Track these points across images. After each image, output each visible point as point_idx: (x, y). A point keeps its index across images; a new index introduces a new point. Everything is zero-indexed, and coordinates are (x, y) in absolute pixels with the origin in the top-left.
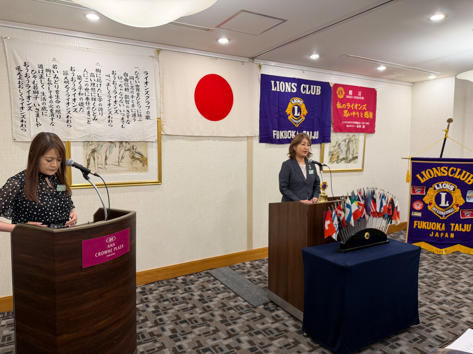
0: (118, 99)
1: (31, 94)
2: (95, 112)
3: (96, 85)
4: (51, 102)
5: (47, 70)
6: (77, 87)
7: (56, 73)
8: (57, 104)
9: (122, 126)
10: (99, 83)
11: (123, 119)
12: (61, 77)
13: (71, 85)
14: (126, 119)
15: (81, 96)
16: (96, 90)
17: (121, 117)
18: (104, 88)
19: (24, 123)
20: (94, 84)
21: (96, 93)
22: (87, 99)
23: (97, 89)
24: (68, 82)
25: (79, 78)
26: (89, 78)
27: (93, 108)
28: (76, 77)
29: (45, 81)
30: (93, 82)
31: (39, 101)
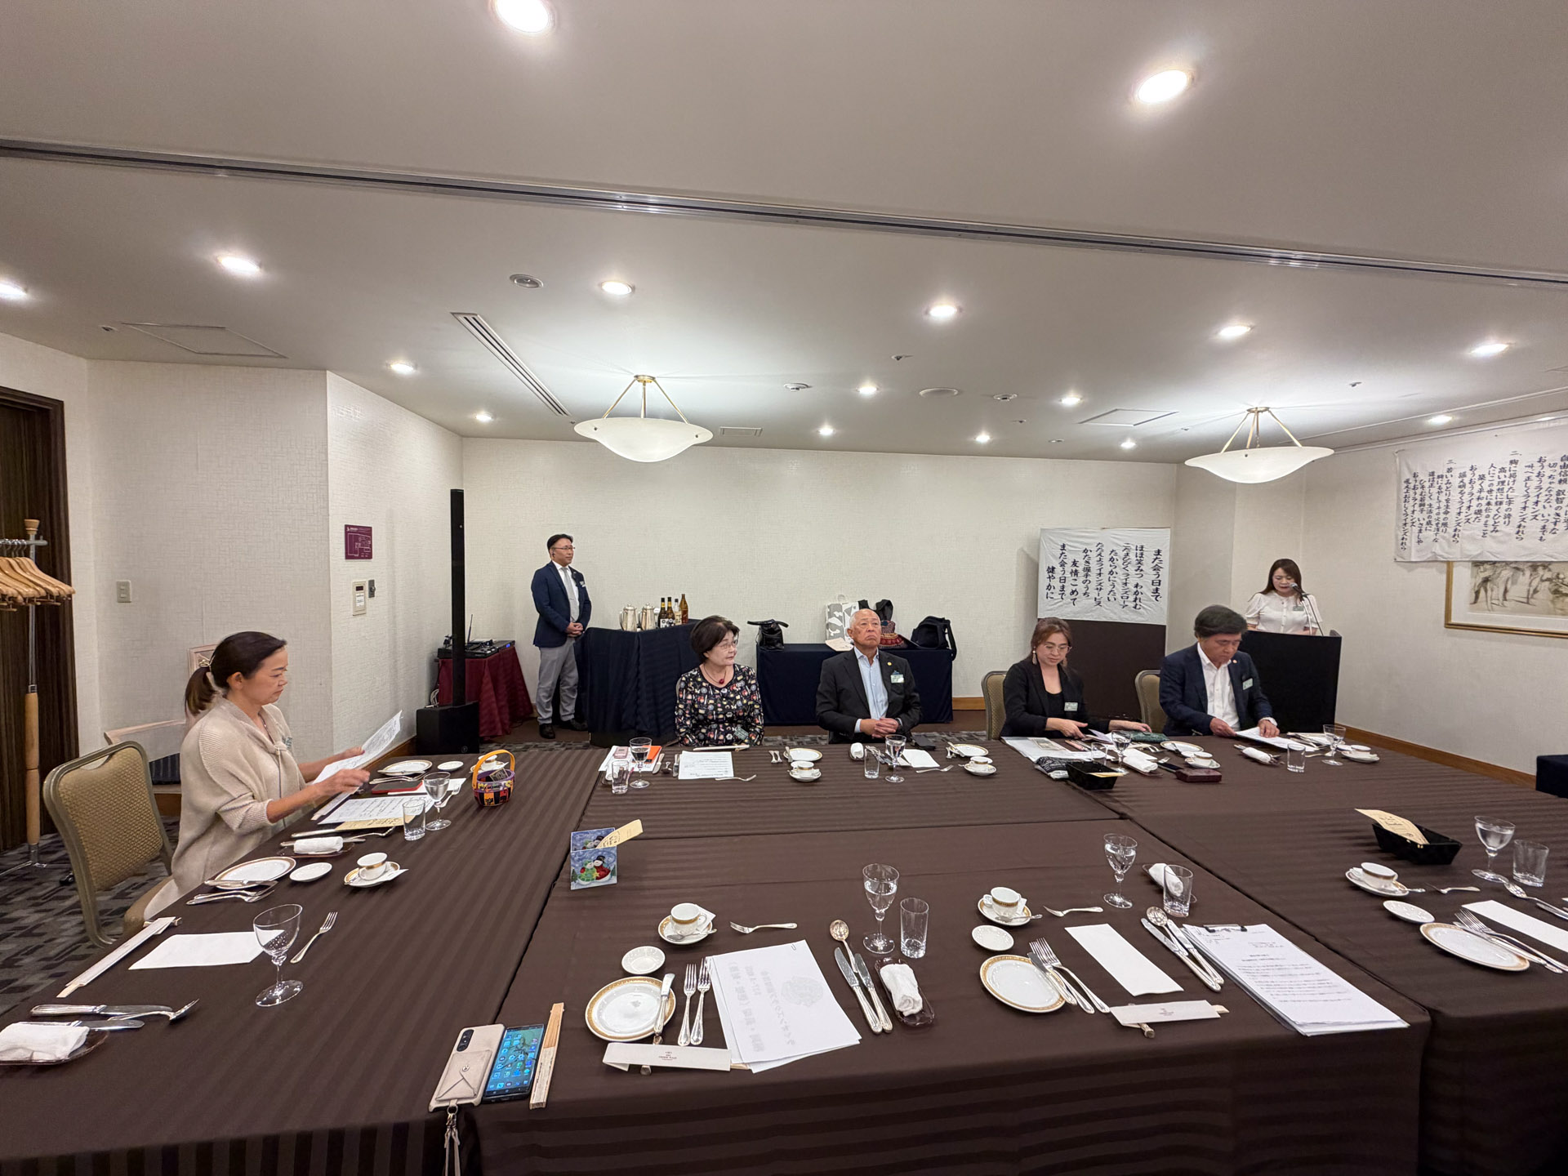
0: (1542, 498)
1: (1417, 508)
2: (1497, 521)
3: (1506, 483)
4: (1438, 514)
5: (1439, 477)
6: (1475, 491)
7: (1450, 478)
8: (1445, 516)
9: (1541, 537)
10: (1512, 479)
11: (1544, 527)
12: (1456, 481)
13: (1467, 490)
14: (1550, 526)
15: (1480, 501)
16: (1505, 490)
17: (1543, 523)
18: (1519, 486)
19: (1404, 541)
20: (1503, 482)
21: (1505, 494)
22: (1489, 504)
23: (1506, 488)
24: (1464, 486)
25: (1482, 478)
26: (1497, 474)
27: (1495, 515)
28: (1477, 477)
29: (1434, 490)
30: (1503, 479)
31: (1425, 514)
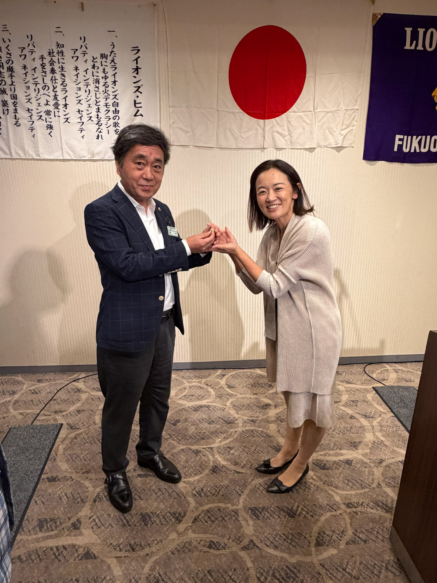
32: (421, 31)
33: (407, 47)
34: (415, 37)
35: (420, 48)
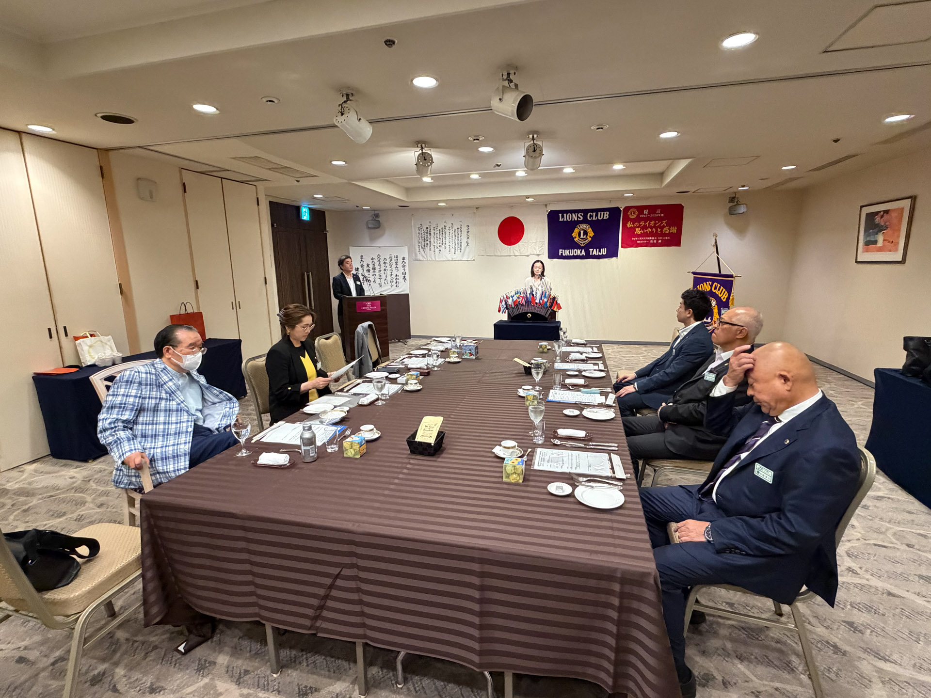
32: (565, 215)
33: (560, 220)
34: (563, 216)
35: (565, 220)
